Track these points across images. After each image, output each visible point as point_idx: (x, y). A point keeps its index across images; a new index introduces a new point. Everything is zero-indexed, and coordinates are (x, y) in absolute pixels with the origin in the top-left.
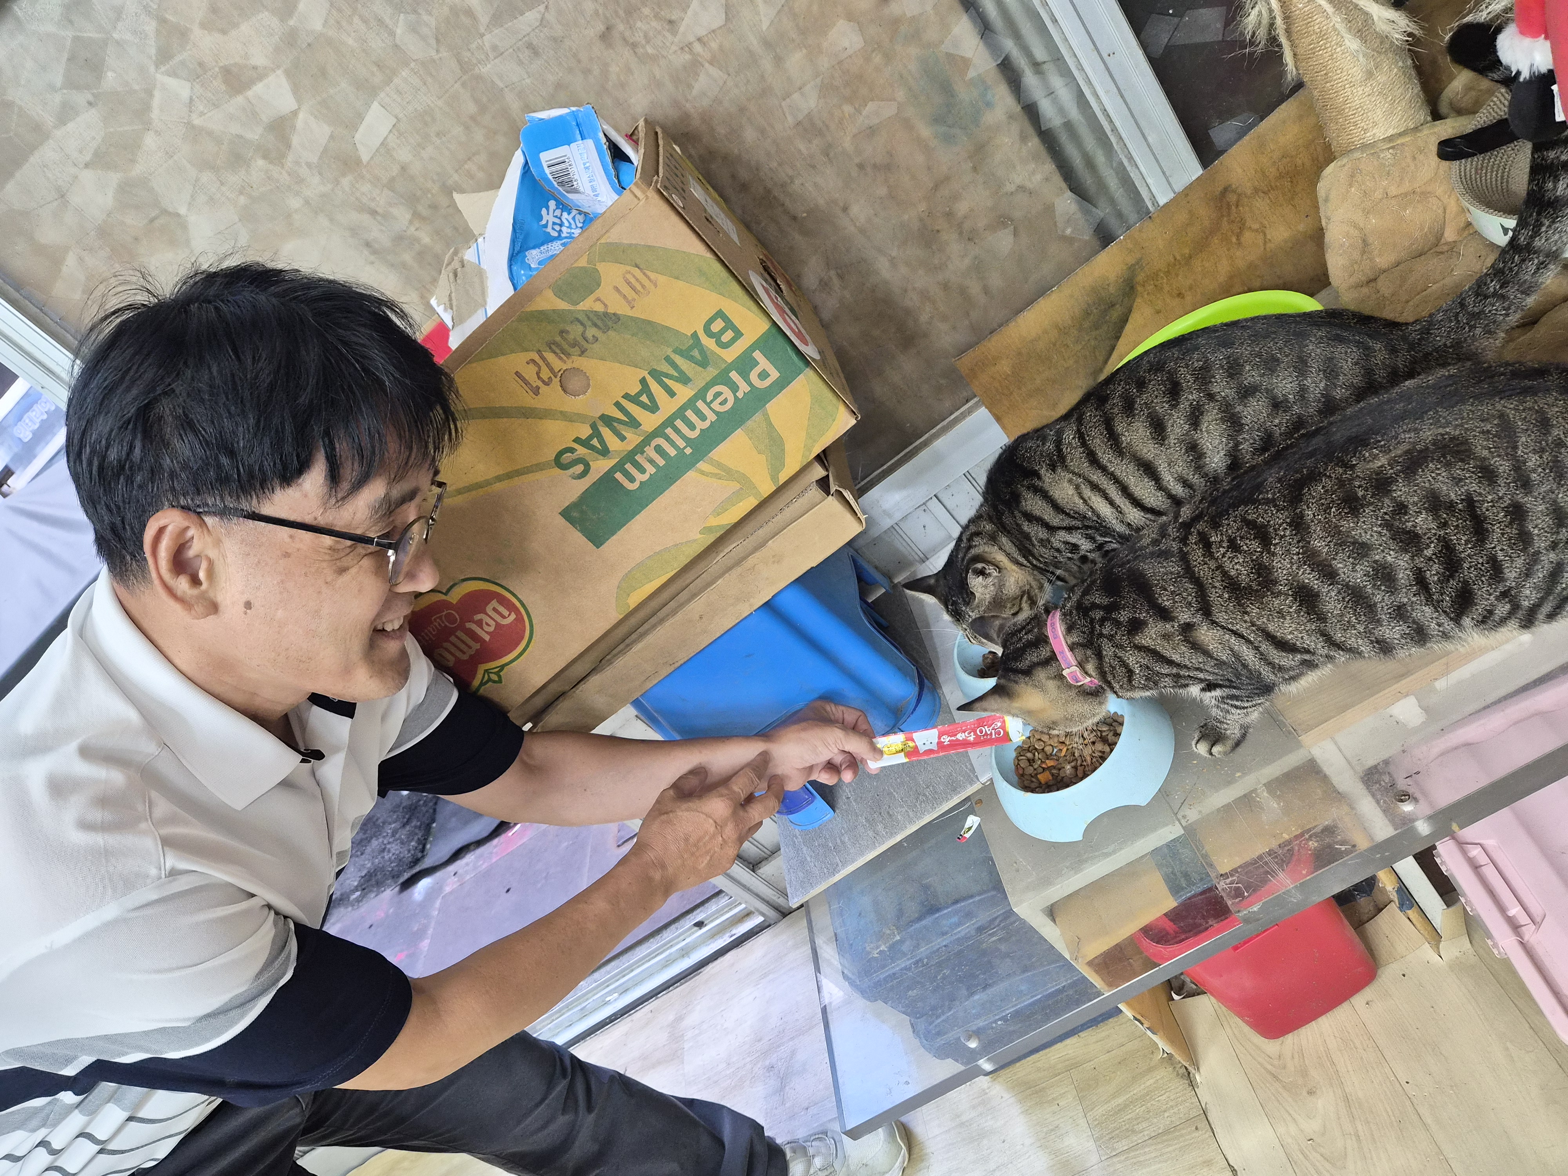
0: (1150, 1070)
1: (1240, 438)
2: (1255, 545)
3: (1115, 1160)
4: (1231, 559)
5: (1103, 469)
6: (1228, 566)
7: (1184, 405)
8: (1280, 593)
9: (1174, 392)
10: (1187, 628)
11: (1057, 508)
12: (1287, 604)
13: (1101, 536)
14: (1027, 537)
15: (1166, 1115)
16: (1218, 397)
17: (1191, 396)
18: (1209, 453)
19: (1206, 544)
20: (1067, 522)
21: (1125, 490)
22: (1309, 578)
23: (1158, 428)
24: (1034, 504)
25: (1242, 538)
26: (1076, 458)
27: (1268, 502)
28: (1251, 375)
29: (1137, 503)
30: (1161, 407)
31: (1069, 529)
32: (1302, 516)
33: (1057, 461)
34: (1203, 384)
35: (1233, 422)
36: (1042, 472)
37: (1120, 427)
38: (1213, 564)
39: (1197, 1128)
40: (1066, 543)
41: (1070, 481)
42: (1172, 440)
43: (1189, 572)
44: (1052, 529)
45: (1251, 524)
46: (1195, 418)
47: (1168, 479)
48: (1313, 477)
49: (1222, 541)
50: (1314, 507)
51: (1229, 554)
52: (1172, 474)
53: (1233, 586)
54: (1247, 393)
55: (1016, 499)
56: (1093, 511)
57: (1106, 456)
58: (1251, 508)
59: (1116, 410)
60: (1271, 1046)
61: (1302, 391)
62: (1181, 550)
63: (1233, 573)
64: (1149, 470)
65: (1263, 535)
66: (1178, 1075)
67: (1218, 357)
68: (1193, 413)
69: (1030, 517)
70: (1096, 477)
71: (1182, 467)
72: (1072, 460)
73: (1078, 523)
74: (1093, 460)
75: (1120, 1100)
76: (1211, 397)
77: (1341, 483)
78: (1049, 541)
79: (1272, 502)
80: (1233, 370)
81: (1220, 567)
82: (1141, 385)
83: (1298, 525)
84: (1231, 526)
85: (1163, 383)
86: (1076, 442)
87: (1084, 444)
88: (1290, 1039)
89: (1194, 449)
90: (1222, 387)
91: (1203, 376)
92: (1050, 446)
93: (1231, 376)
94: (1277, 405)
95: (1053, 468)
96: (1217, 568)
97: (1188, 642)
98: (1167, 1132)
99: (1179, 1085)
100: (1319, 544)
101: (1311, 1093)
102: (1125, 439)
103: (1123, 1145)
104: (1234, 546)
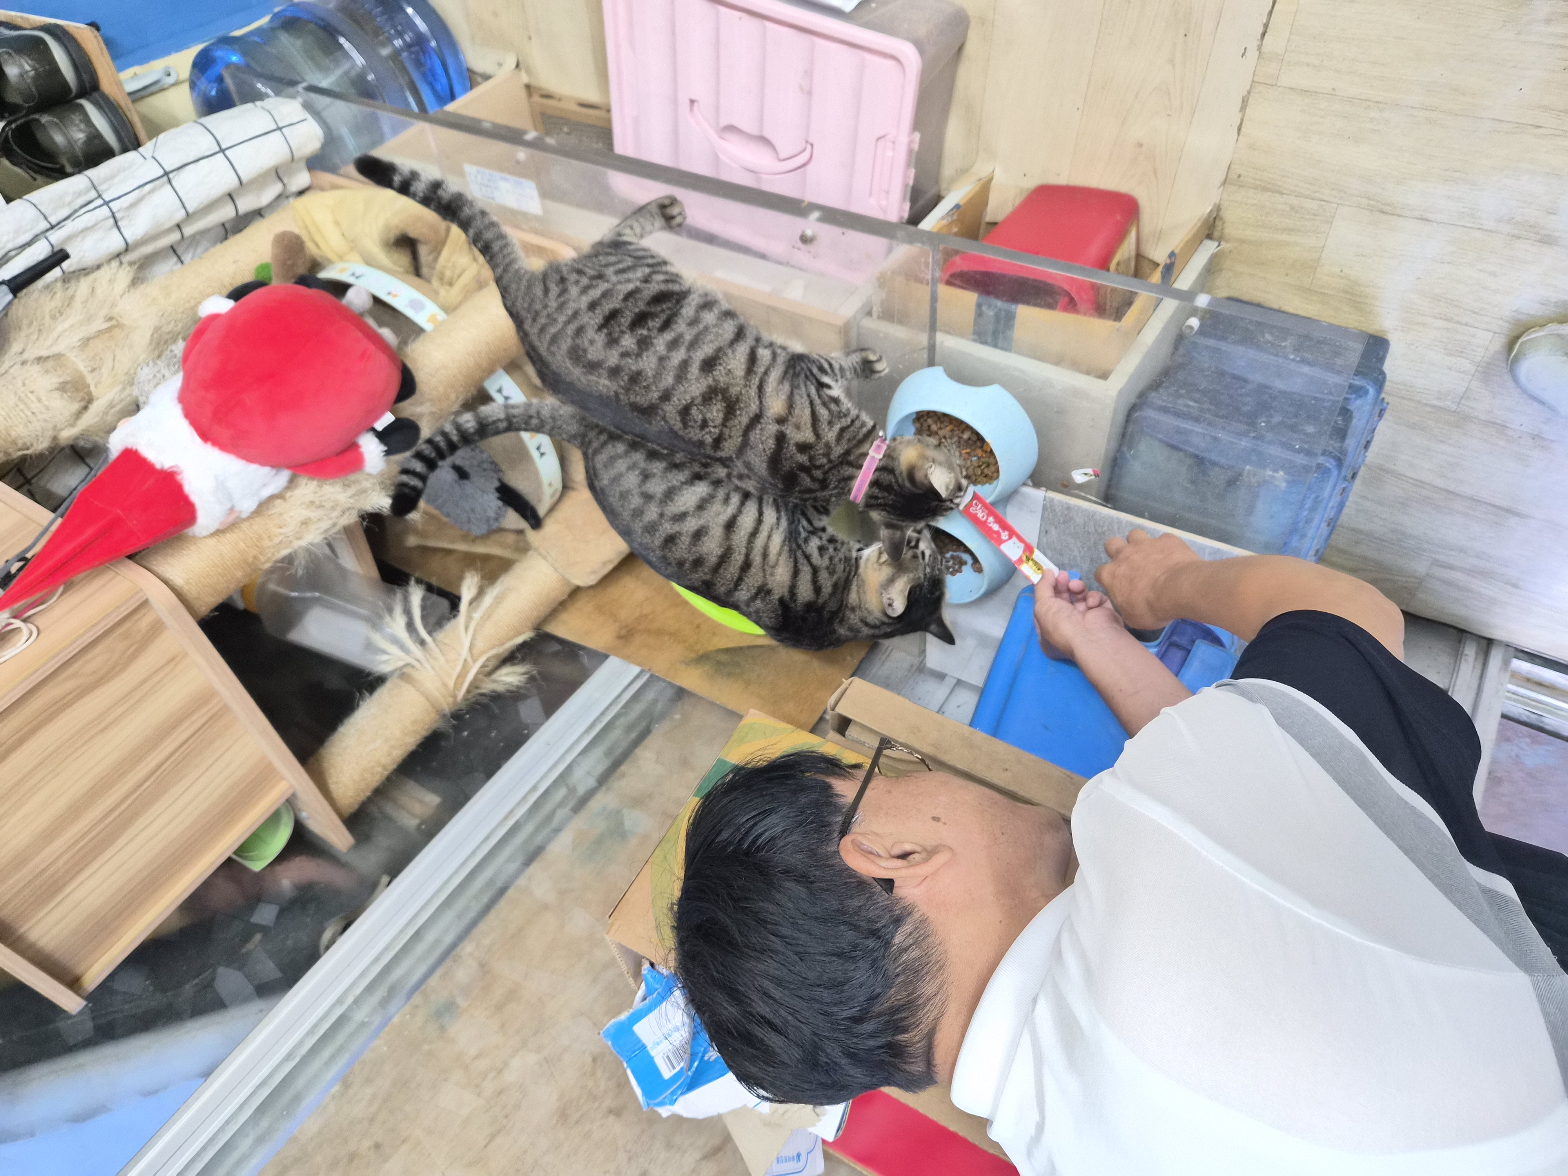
0: (1242, 241)
1: (678, 484)
2: (694, 411)
3: (1325, 198)
4: (713, 421)
5: (747, 555)
6: (719, 421)
7: (676, 528)
8: (714, 380)
9: (671, 540)
10: (781, 421)
11: (796, 573)
12: (719, 373)
13: (800, 534)
14: (835, 586)
15: (1256, 202)
16: (659, 512)
17: (668, 528)
18: (698, 496)
19: (718, 442)
20: (802, 560)
21: (754, 534)
22: (694, 370)
23: (698, 535)
24: (805, 592)
25: (696, 422)
26: (753, 579)
27: (666, 422)
28: (636, 501)
29: (759, 521)
30: (685, 540)
31: (808, 557)
32: (660, 398)
33: (763, 591)
34: (657, 525)
35: (670, 494)
36: (777, 597)
37: (713, 560)
38: (726, 431)
39: (1239, 176)
40: (821, 556)
41: (772, 575)
42: (702, 522)
43: (745, 444)
44: (815, 571)
45: (685, 425)
46: (681, 517)
47: (731, 510)
48: (636, 408)
49: (707, 433)
50: (650, 395)
51: (711, 424)
52: (725, 511)
53: (730, 410)
54: (648, 497)
55: (809, 606)
56: (782, 547)
57: (738, 559)
58: (676, 428)
59: (706, 570)
60: (1141, 194)
61: (631, 468)
62: (738, 458)
63: (721, 415)
64: (730, 526)
65: (685, 412)
66: (1223, 224)
67: (637, 526)
68: (678, 520)
69: (817, 589)
70: (757, 558)
71: (716, 507)
72: (757, 581)
73: (799, 554)
74: (746, 566)
75: (1284, 237)
76: (662, 515)
77: (627, 390)
78: (827, 568)
79: (664, 418)
80: (638, 513)
81: (724, 425)
82: (681, 564)
83: (666, 396)
84: (695, 434)
85: (670, 550)
86: (743, 586)
87: (740, 579)
88: (1123, 187)
89: (701, 506)
90: (652, 513)
91: (651, 528)
92: (758, 603)
93: (642, 512)
94: (646, 476)
95: (769, 592)
96: (726, 426)
97: (790, 413)
98: (1265, 189)
99: (1229, 215)
100: (669, 380)
101: (1140, 145)
102: (719, 551)
103: (1309, 204)
104: (704, 424)
